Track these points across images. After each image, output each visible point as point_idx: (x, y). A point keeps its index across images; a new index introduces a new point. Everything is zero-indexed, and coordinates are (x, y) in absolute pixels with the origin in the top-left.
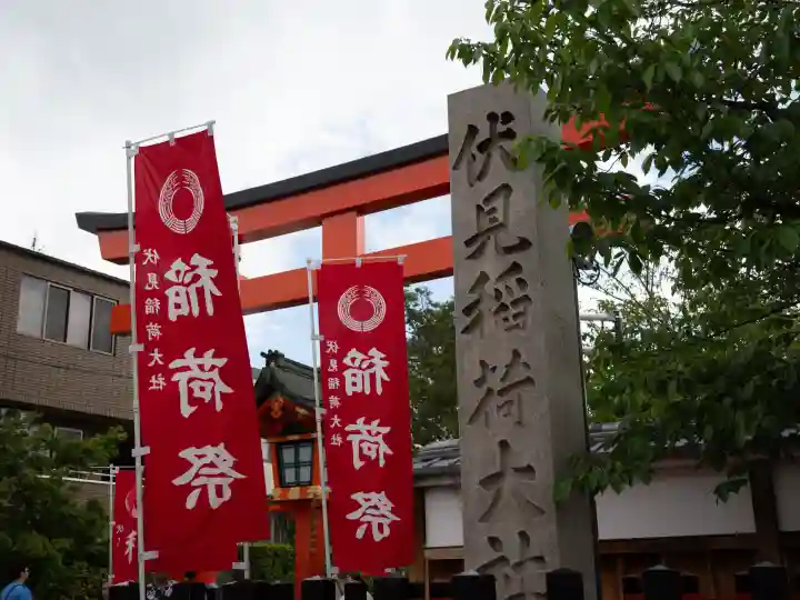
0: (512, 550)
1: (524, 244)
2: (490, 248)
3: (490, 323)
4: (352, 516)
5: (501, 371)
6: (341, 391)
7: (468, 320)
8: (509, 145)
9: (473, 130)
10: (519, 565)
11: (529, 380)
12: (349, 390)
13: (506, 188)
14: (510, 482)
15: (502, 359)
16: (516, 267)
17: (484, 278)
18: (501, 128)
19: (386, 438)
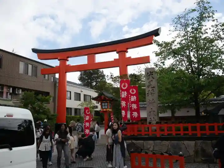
0: (153, 119)
1: (154, 87)
2: (150, 87)
3: (150, 95)
4: (133, 115)
5: (151, 101)
6: (131, 101)
7: (147, 95)
8: (152, 76)
9: (148, 73)
10: (153, 121)
11: (155, 102)
12: (132, 101)
13: (152, 80)
14: (152, 112)
15: (151, 99)
16: (153, 90)
17: (149, 90)
18: (151, 73)
19: (136, 106)
